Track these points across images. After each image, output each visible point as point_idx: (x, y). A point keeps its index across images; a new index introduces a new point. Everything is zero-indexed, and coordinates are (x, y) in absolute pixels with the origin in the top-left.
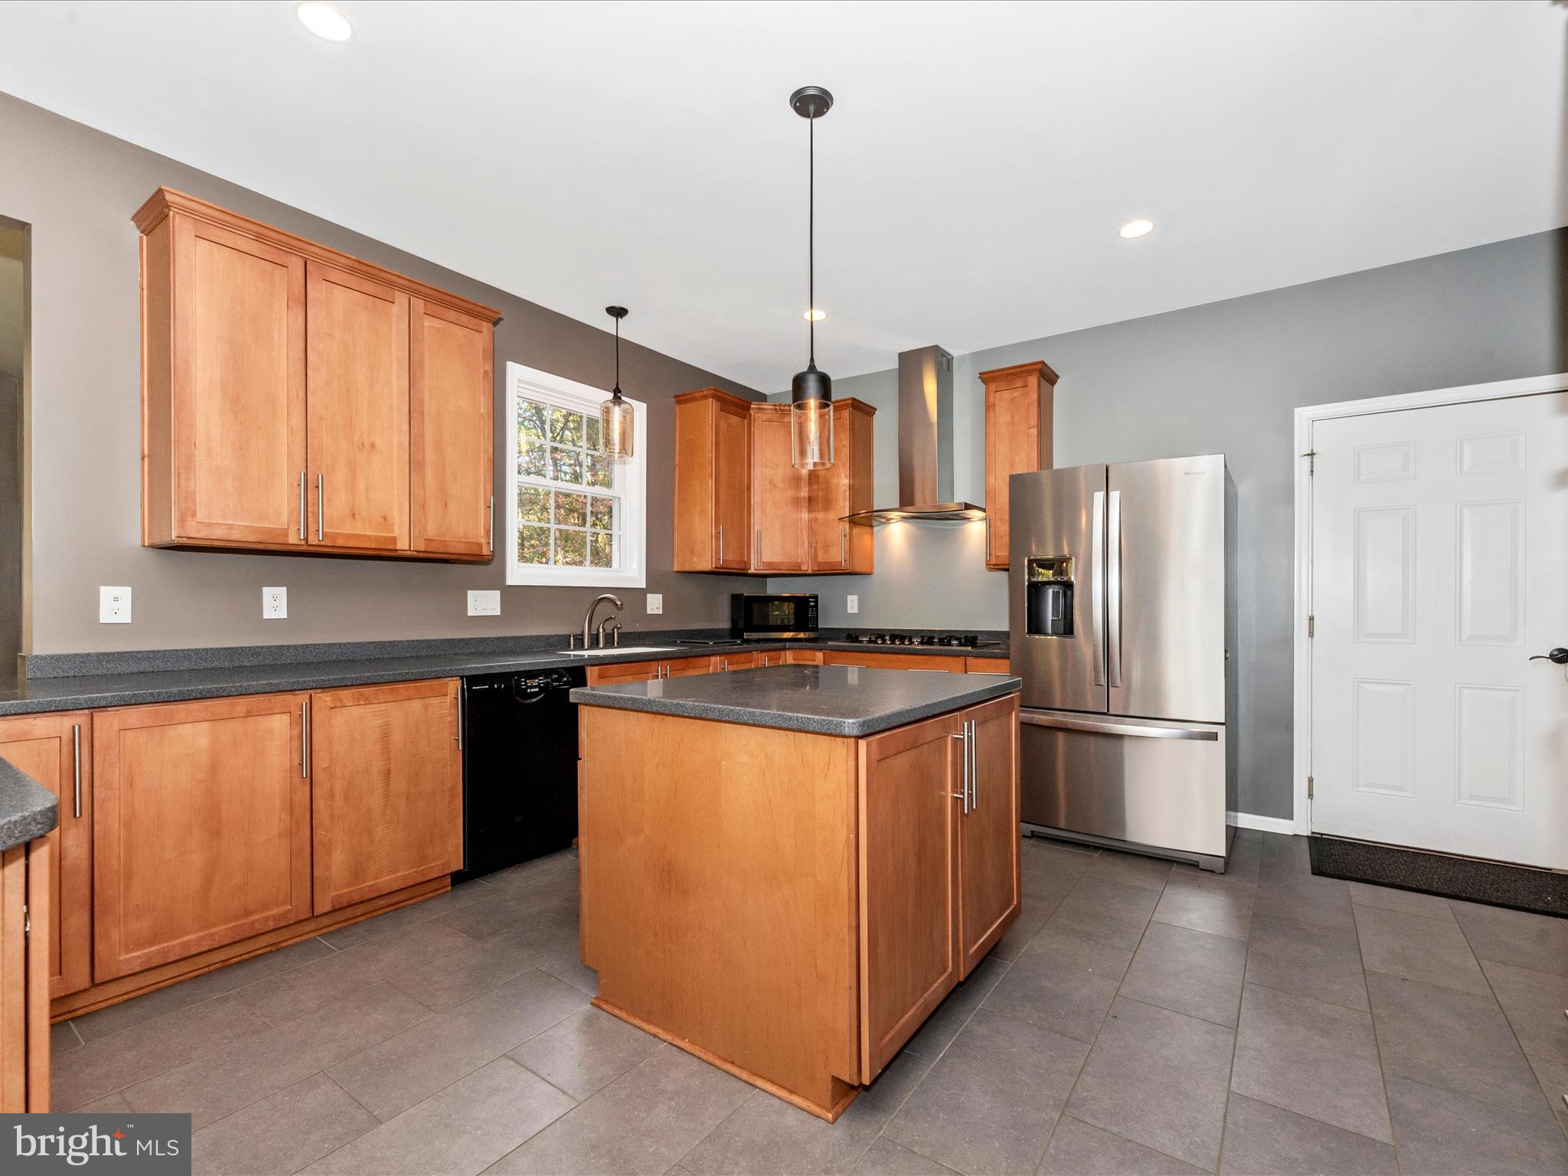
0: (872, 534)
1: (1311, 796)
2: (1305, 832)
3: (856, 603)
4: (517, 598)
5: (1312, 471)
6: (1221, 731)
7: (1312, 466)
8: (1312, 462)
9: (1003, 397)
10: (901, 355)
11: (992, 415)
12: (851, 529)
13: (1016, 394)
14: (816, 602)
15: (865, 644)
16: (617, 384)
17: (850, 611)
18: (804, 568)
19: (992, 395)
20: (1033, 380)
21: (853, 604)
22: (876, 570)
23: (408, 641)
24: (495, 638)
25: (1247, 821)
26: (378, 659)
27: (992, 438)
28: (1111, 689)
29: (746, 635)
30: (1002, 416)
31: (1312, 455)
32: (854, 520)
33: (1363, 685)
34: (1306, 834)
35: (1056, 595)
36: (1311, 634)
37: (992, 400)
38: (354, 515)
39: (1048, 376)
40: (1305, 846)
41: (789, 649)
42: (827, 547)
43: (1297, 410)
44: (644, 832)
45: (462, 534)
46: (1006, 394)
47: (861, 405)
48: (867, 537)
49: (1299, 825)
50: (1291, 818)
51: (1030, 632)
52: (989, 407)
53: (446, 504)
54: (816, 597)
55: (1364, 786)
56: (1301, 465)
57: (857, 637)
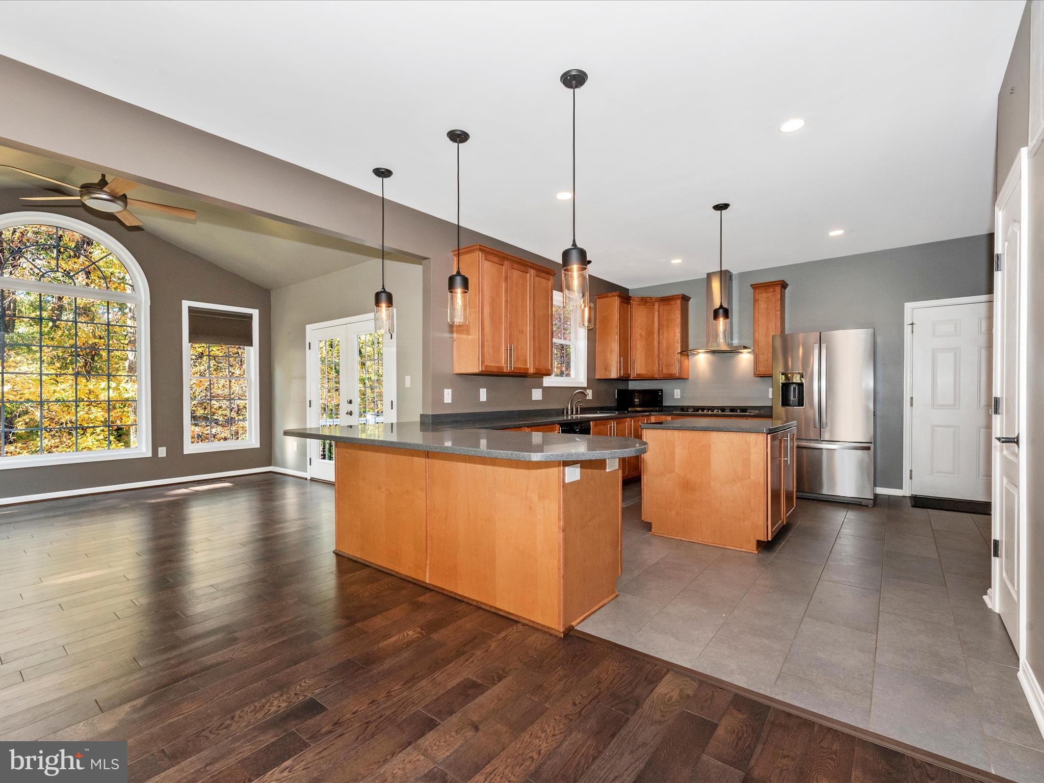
0: (688, 359)
1: (911, 478)
2: (908, 494)
3: (679, 394)
5: (912, 332)
6: (872, 446)
7: (913, 329)
8: (912, 327)
9: (763, 296)
10: (708, 274)
11: (757, 304)
12: (681, 356)
13: (769, 295)
14: (662, 393)
15: (690, 412)
17: (676, 397)
18: (656, 376)
19: (757, 295)
20: (778, 289)
21: (677, 393)
22: (690, 377)
23: (516, 411)
24: (540, 410)
25: (880, 491)
27: (757, 315)
28: (821, 429)
29: (630, 409)
30: (762, 305)
31: (912, 324)
32: (682, 353)
33: (935, 428)
34: (908, 495)
35: (795, 388)
36: (912, 405)
37: (757, 297)
39: (784, 285)
40: (908, 500)
41: (654, 415)
42: (668, 366)
43: (906, 304)
44: (674, 471)
46: (764, 295)
47: (685, 297)
48: (686, 361)
49: (906, 491)
50: (902, 489)
51: (783, 405)
52: (755, 301)
53: (540, 353)
54: (661, 390)
55: (936, 473)
56: (907, 329)
57: (687, 409)
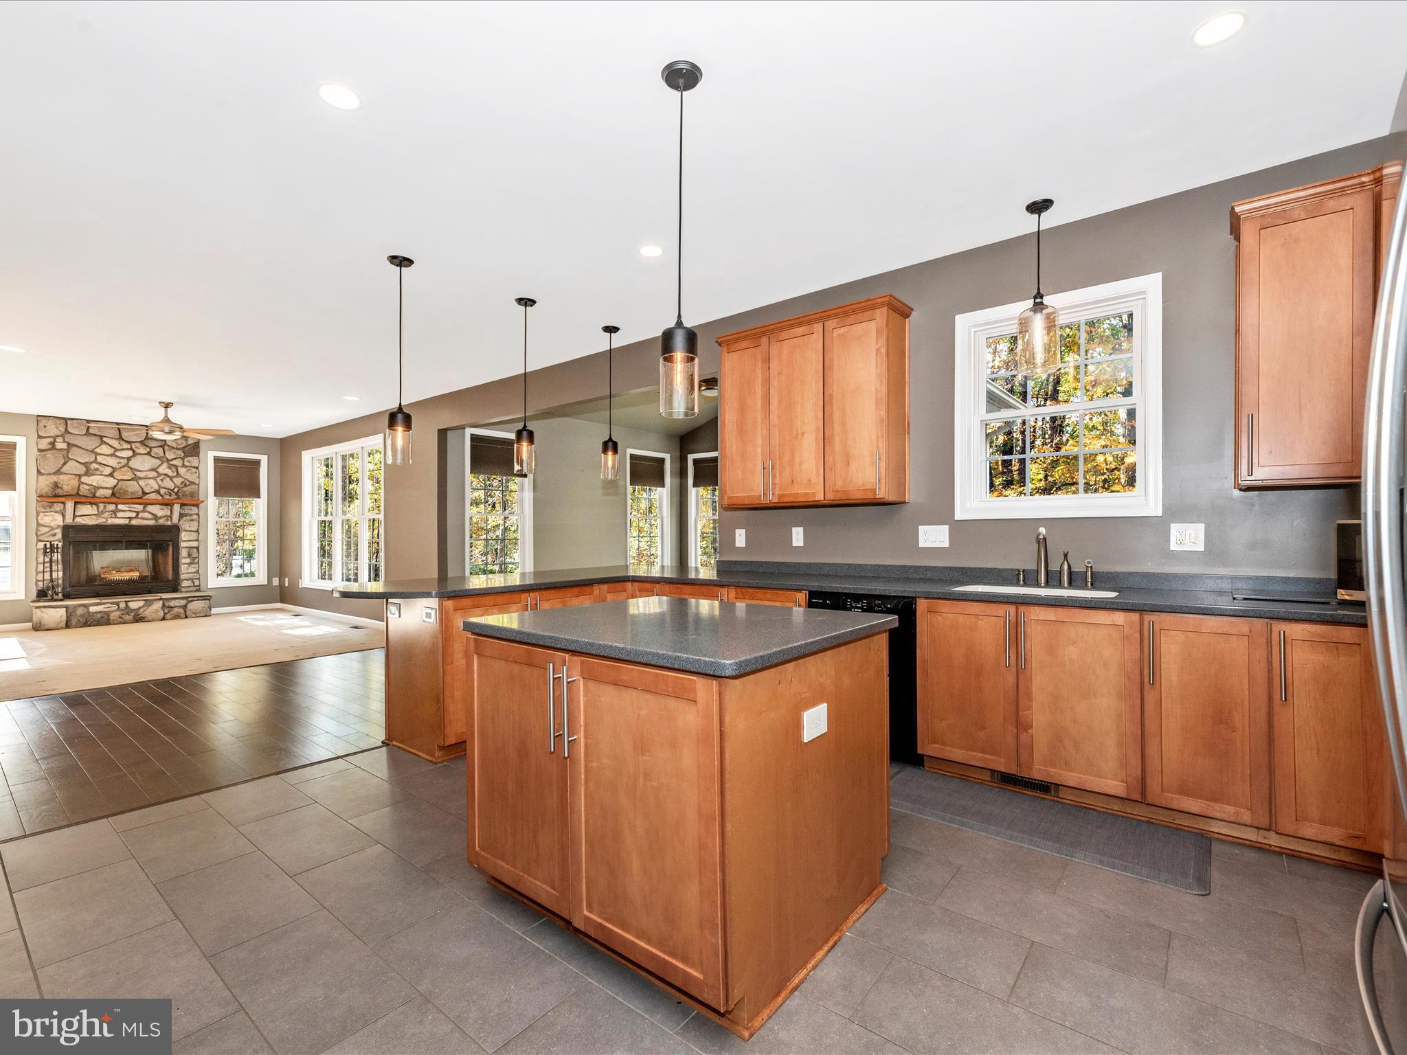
4: (961, 529)
16: (1039, 289)
23: (871, 565)
24: (942, 567)
26: (851, 576)
38: (793, 481)
45: (861, 483)
53: (848, 463)
